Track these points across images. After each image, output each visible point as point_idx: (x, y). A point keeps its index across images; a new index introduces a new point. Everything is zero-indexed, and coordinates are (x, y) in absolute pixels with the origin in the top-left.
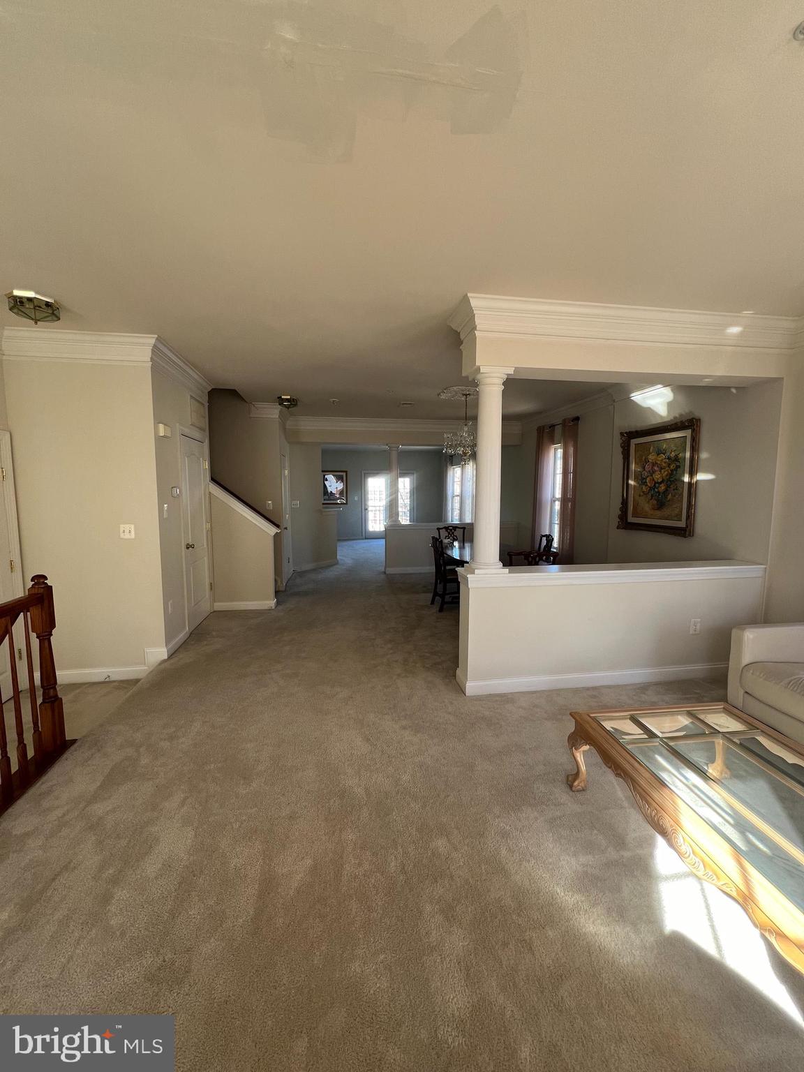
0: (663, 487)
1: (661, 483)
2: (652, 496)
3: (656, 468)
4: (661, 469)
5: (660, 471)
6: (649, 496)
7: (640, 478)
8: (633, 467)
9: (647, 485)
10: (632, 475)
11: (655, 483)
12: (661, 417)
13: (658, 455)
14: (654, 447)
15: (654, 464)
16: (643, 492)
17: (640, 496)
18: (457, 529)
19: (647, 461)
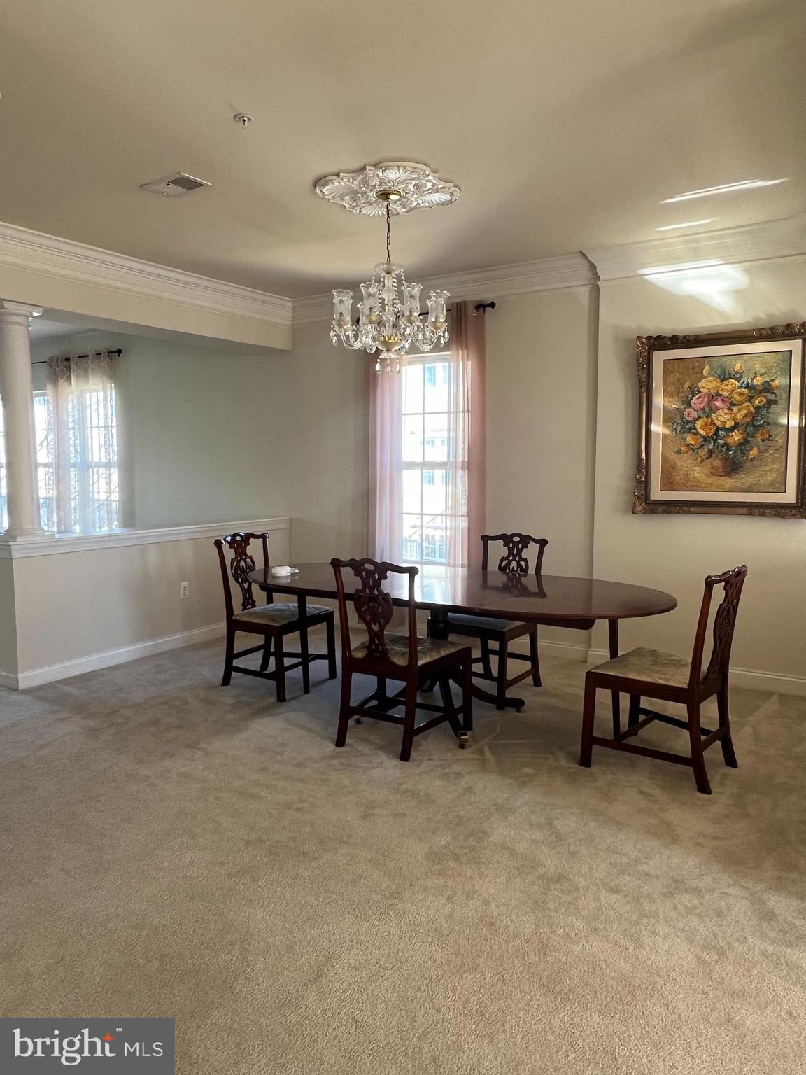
0: (736, 437)
1: (732, 429)
2: (711, 452)
3: (719, 404)
4: (732, 404)
5: (729, 409)
6: (703, 453)
7: (679, 421)
8: (659, 400)
9: (697, 433)
10: (657, 414)
11: (718, 430)
12: (723, 315)
13: (722, 380)
14: (711, 368)
15: (713, 397)
16: (688, 445)
17: (679, 452)
18: (251, 540)
19: (694, 391)
